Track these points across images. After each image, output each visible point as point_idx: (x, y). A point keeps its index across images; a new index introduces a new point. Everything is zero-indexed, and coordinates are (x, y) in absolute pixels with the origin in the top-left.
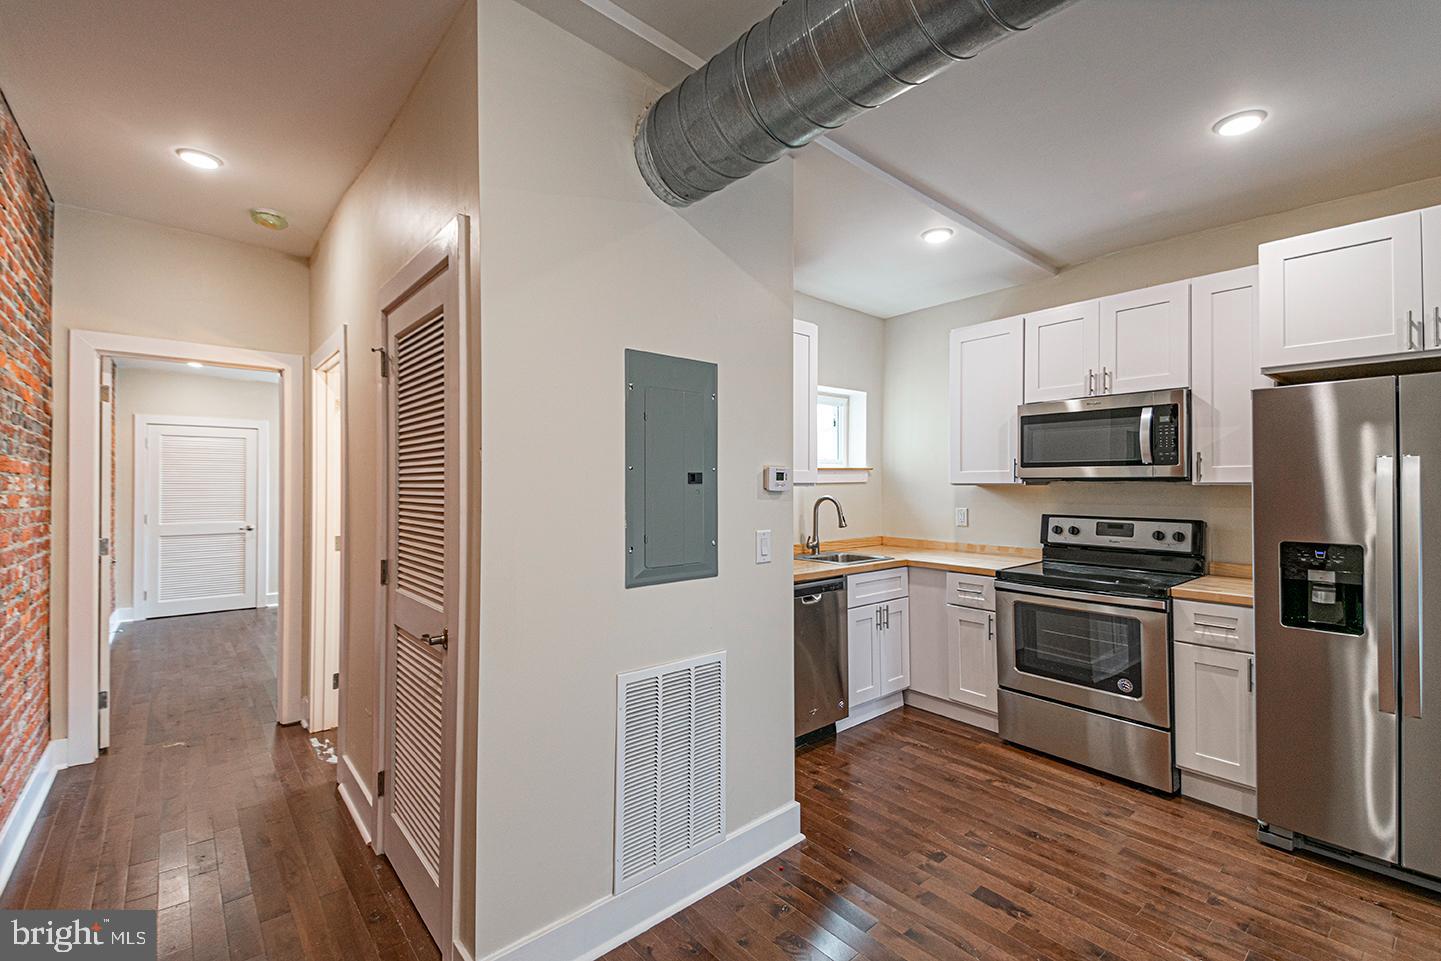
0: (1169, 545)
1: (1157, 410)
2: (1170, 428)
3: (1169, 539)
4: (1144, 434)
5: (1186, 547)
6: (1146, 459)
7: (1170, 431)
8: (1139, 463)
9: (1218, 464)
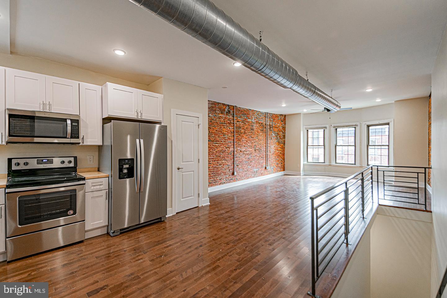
0: (66, 165)
1: (72, 121)
2: (76, 127)
3: (66, 163)
4: (69, 128)
5: (72, 165)
6: (69, 136)
7: (76, 128)
8: (66, 138)
9: (88, 139)
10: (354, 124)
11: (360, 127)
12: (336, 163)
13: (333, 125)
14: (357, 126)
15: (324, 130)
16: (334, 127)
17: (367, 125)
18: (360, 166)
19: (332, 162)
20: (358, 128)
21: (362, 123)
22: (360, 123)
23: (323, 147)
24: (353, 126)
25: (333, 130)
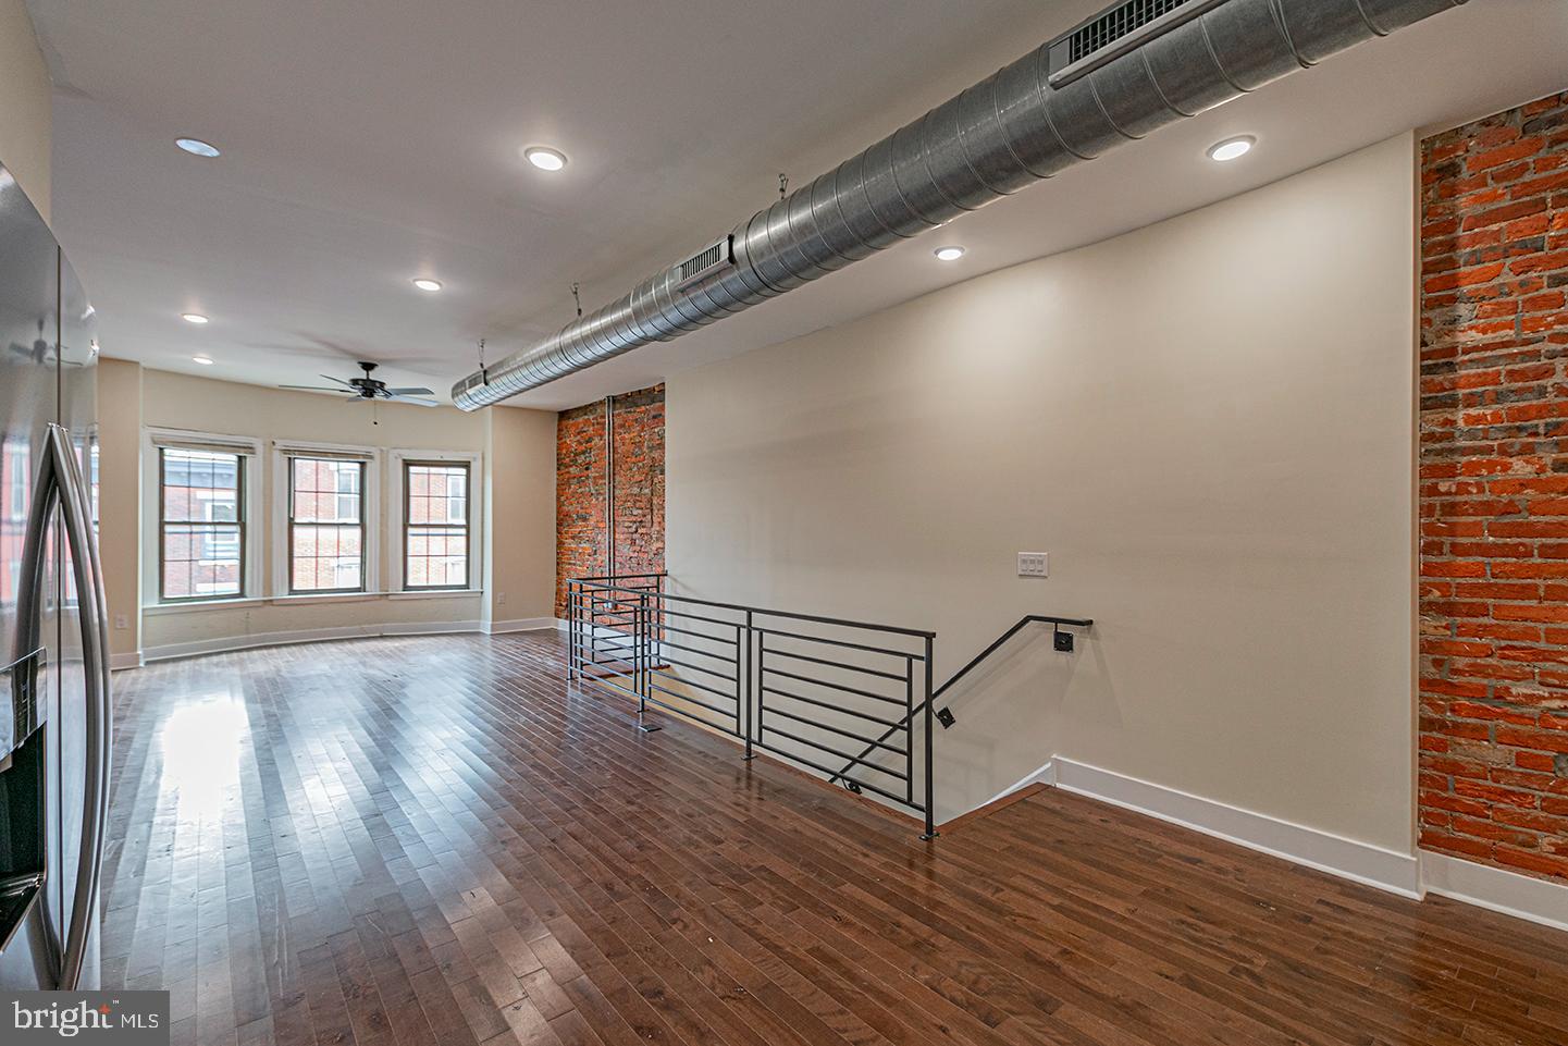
10: (362, 449)
11: (382, 463)
12: (292, 591)
13: (280, 444)
14: (371, 457)
15: (240, 457)
16: (286, 451)
17: (404, 460)
18: (381, 595)
19: (275, 592)
20: (372, 467)
21: (388, 452)
22: (382, 451)
23: (236, 528)
24: (357, 456)
25: (280, 461)
